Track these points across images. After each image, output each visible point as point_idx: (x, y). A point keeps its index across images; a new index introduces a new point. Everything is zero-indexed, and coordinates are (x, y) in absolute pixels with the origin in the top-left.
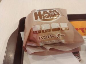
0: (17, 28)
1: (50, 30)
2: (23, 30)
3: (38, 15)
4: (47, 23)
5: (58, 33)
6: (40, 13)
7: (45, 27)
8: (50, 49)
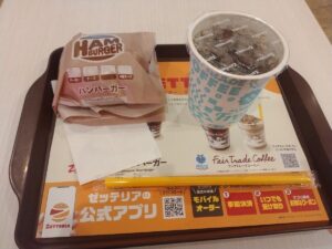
0: (42, 74)
1: (97, 78)
2: (56, 78)
3: (81, 48)
4: (93, 65)
5: (113, 82)
6: (85, 43)
7: (90, 71)
8: (100, 112)
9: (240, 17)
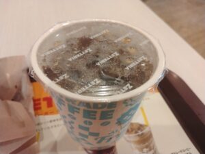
9: (98, 24)
